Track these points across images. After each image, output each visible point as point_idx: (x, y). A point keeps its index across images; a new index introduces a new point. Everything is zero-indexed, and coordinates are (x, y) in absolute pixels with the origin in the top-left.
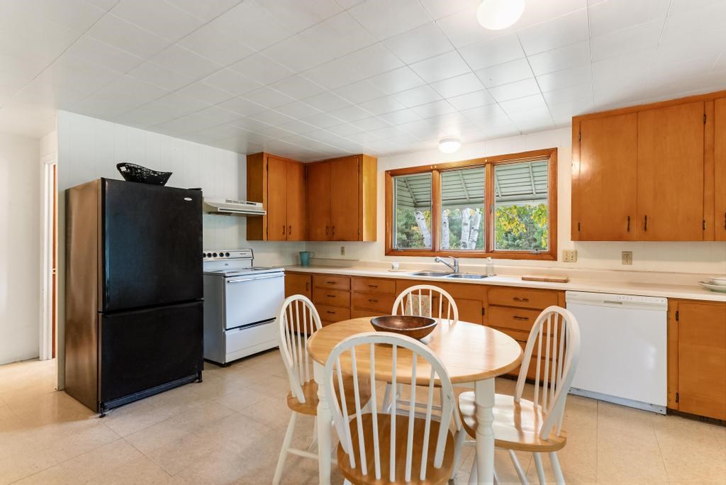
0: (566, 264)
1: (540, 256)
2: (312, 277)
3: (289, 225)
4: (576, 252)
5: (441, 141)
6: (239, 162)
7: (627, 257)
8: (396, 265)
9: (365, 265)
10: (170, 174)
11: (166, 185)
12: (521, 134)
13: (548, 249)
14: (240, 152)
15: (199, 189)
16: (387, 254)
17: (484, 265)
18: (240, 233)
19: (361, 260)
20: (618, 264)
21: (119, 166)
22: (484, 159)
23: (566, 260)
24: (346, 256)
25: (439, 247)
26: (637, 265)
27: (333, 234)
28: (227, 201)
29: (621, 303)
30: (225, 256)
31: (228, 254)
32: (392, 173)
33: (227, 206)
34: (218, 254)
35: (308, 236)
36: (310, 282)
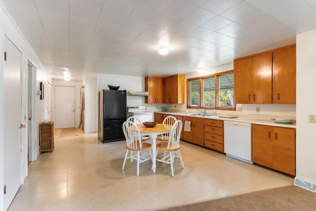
0: (239, 112)
1: (231, 109)
2: (163, 115)
3: (157, 98)
4: (242, 108)
5: (198, 69)
6: (142, 80)
7: (258, 110)
8: (187, 112)
9: (181, 112)
10: (120, 87)
11: (118, 90)
12: (223, 65)
13: (233, 107)
14: (142, 77)
15: (126, 90)
16: (187, 108)
17: (212, 112)
18: (143, 101)
19: (181, 110)
20: (255, 112)
21: (108, 86)
22: (214, 74)
23: (239, 111)
24: (176, 109)
25: (202, 106)
26: (261, 113)
27: (170, 101)
28: (137, 92)
29: (238, 125)
30: (137, 108)
31: (138, 107)
32: (189, 80)
33: (137, 94)
34: (135, 107)
35: (164, 102)
36: (162, 116)
